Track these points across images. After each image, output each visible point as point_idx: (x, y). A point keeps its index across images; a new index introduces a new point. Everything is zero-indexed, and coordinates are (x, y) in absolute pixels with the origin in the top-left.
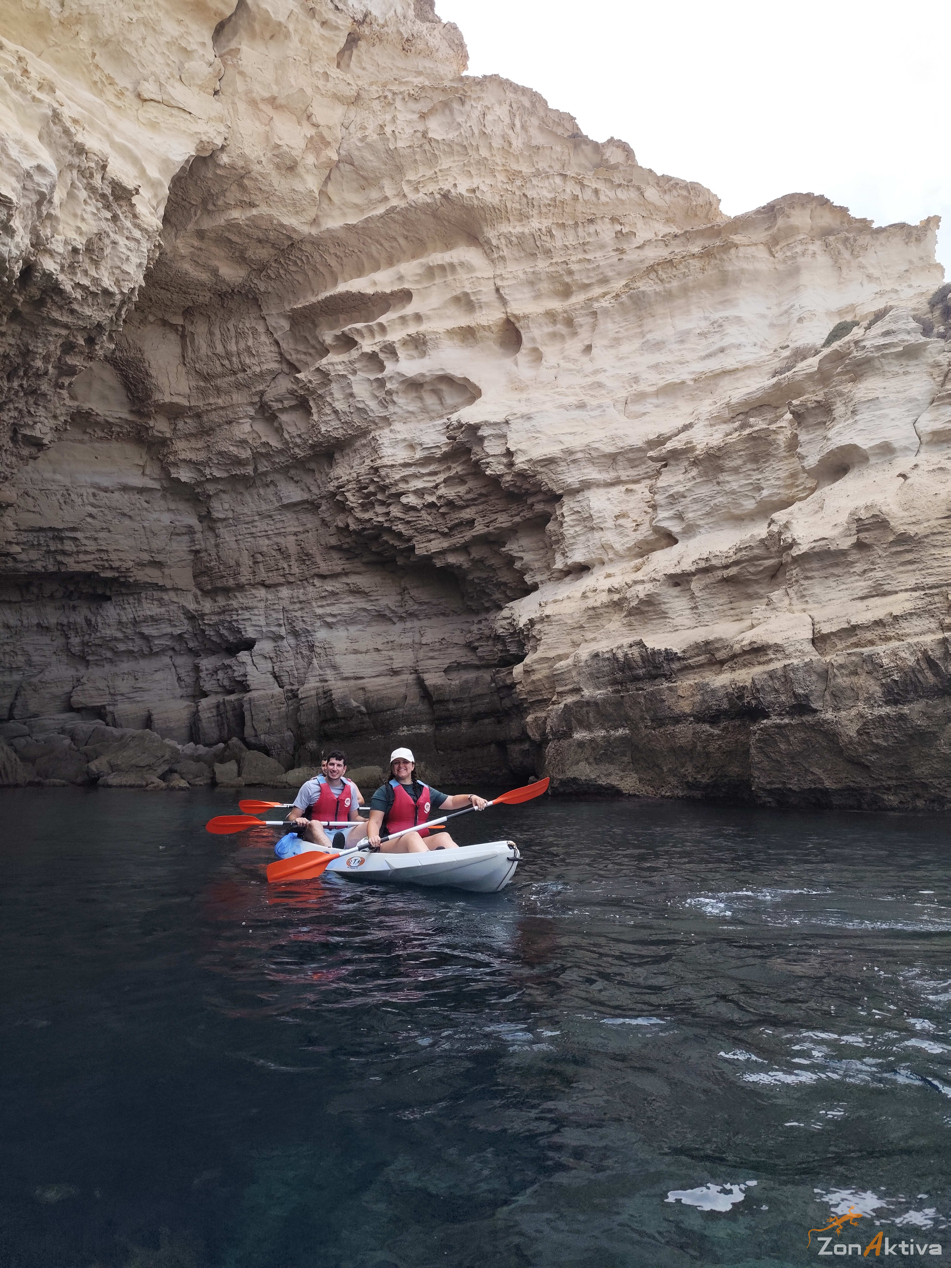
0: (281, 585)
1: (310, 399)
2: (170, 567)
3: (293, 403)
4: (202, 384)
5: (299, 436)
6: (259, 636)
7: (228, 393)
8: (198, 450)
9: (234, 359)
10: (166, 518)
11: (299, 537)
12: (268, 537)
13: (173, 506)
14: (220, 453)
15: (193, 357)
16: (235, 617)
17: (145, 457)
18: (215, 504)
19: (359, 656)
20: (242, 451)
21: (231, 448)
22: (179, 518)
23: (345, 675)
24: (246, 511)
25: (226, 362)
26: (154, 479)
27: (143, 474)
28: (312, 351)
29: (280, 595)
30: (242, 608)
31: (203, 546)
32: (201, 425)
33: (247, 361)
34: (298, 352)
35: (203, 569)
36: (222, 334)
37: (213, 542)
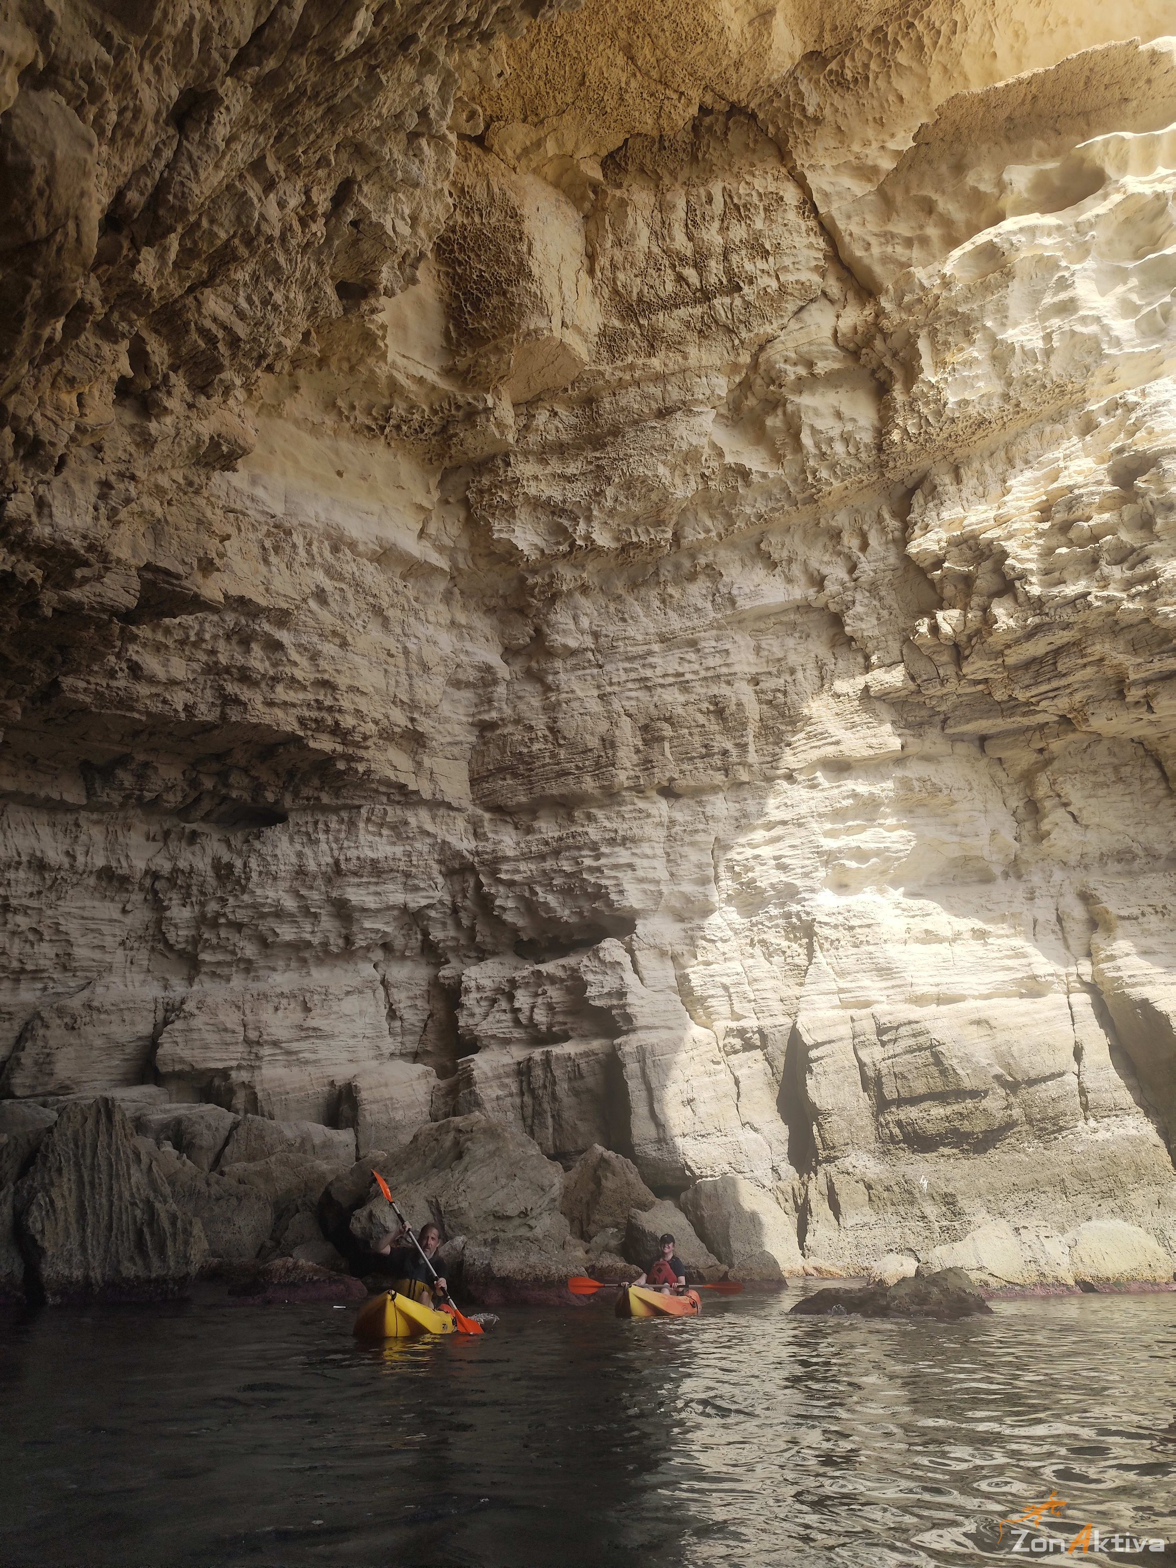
0: (715, 789)
1: (923, 333)
2: (434, 754)
3: (836, 366)
4: (617, 323)
5: (846, 439)
6: (650, 904)
7: (677, 345)
8: (571, 479)
9: (713, 263)
10: (446, 641)
11: (769, 684)
12: (685, 687)
13: (462, 619)
14: (628, 486)
15: (618, 255)
16: (588, 862)
17: (436, 495)
18: (561, 617)
19: (935, 947)
20: (678, 481)
21: (662, 470)
22: (469, 646)
23: (920, 990)
24: (631, 632)
25: (690, 273)
26: (441, 549)
27: (422, 534)
28: (933, 232)
29: (709, 810)
30: (612, 842)
31: (508, 711)
32: (593, 419)
33: (749, 267)
34: (888, 237)
35: (508, 760)
36: (690, 209)
37: (536, 702)
